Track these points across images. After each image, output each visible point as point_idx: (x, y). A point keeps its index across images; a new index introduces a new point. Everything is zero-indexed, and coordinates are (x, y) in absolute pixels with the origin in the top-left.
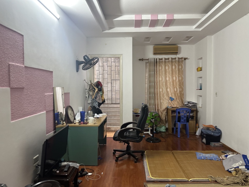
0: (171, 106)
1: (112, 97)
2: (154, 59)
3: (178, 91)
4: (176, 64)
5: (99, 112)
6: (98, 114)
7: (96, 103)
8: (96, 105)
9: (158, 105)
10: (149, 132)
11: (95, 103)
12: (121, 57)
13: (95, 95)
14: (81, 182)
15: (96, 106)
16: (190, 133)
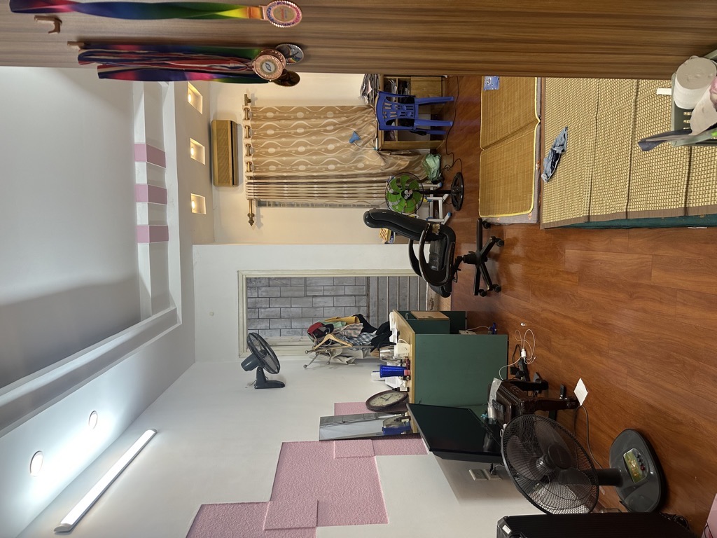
0: (374, 141)
1: (351, 295)
2: (249, 183)
3: (335, 121)
4: (262, 124)
5: (385, 330)
6: (390, 333)
7: (364, 337)
8: (368, 337)
9: (371, 175)
10: (440, 200)
11: (364, 339)
12: (244, 273)
13: (344, 341)
14: (538, 374)
15: (371, 338)
16: (444, 95)
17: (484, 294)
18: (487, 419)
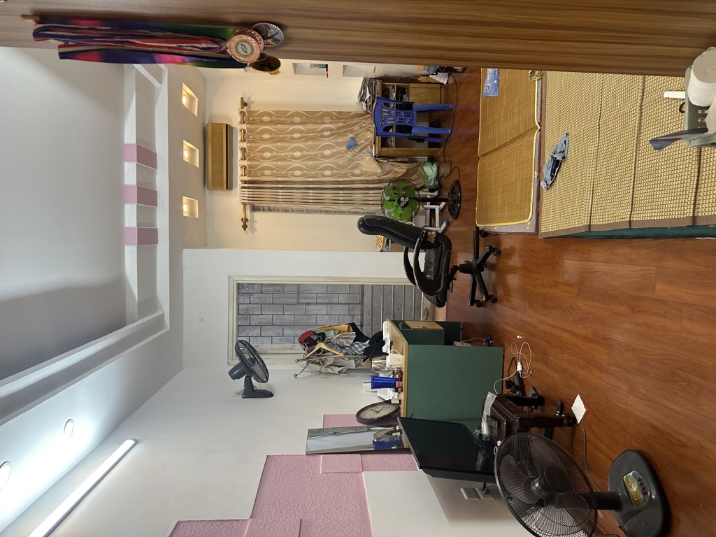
0: (371, 147)
1: (345, 304)
2: (243, 188)
3: (332, 126)
4: (258, 128)
5: (378, 340)
6: (383, 343)
7: (356, 346)
8: (360, 347)
9: (367, 182)
10: (437, 208)
11: (356, 349)
12: (235, 279)
13: (336, 350)
14: (534, 389)
15: (364, 347)
16: (442, 103)
17: (480, 304)
18: (481, 435)
